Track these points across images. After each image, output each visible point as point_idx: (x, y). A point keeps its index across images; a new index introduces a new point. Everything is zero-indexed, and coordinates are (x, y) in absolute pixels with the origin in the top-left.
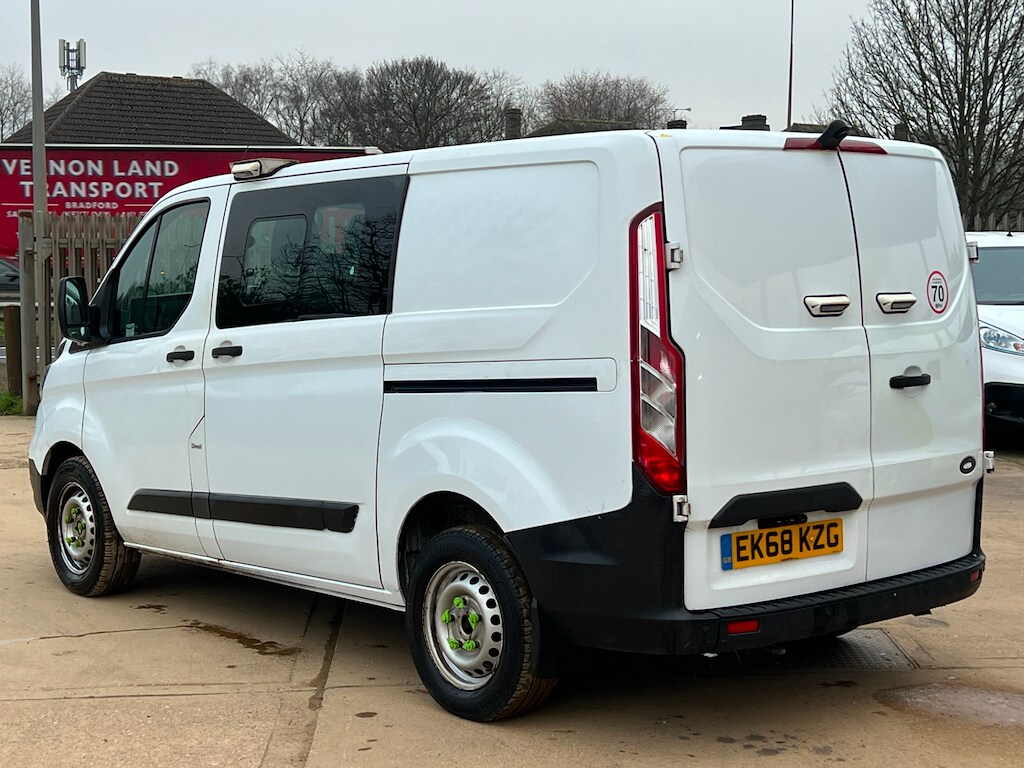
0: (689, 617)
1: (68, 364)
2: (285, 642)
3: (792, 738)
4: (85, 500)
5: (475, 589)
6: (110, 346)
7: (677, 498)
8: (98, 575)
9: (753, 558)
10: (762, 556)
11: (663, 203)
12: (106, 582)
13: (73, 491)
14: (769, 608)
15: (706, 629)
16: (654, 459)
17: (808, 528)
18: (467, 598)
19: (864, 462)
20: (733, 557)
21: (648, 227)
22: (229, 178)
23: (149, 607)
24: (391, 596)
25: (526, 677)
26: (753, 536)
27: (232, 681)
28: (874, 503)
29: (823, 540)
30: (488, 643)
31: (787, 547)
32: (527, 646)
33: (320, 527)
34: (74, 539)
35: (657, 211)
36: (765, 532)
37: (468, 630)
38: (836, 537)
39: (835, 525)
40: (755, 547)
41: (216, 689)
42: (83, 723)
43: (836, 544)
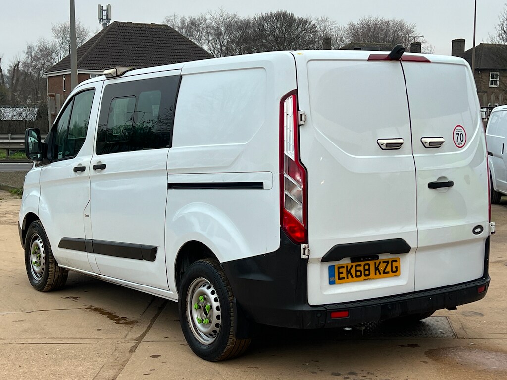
0: (311, 309)
1: (35, 173)
2: (131, 317)
3: (372, 374)
4: (41, 243)
5: (209, 292)
6: (52, 164)
7: (303, 246)
8: (46, 281)
9: (347, 278)
10: (352, 277)
11: (297, 89)
12: (50, 285)
13: (36, 238)
14: (355, 305)
15: (319, 315)
16: (291, 225)
17: (380, 263)
18: (206, 297)
19: (412, 228)
20: (335, 277)
21: (289, 102)
22: (104, 77)
23: (71, 298)
24: (172, 295)
25: (232, 339)
26: (347, 267)
27: (96, 337)
28: (417, 250)
29: (388, 269)
30: (215, 321)
31: (367, 272)
32: (232, 322)
33: (141, 258)
34: (36, 262)
35: (294, 94)
36: (354, 264)
37: (206, 314)
38: (396, 267)
39: (396, 261)
40: (349, 272)
41: (87, 341)
42: (13, 357)
43: (396, 271)
